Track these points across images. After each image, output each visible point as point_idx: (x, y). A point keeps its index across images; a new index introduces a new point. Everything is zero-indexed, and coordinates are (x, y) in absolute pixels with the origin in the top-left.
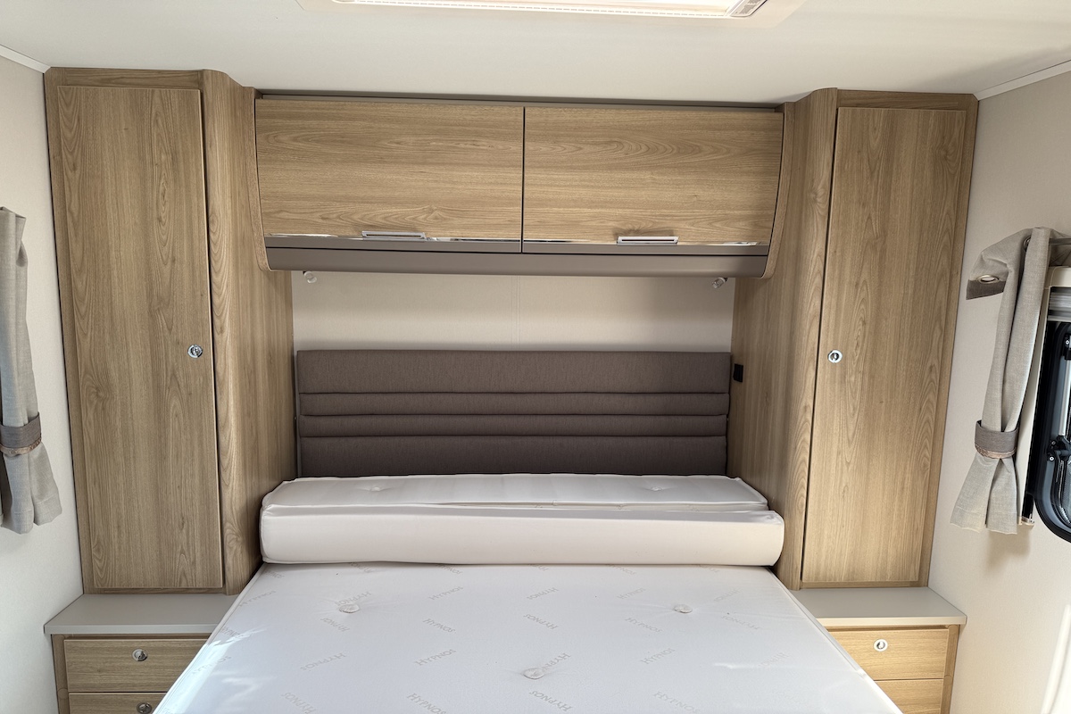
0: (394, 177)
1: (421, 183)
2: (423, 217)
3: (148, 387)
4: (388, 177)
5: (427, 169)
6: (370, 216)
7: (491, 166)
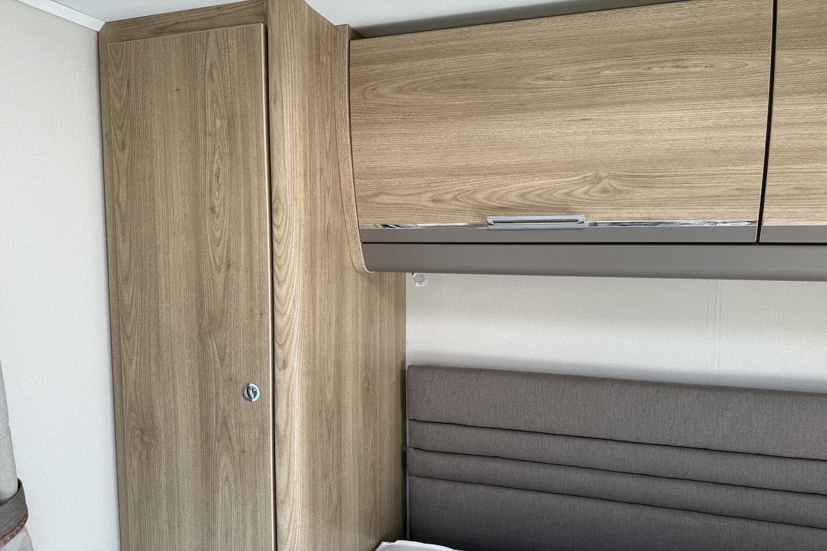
0: (540, 132)
1: (583, 137)
2: (583, 190)
3: (195, 437)
4: (531, 132)
5: (593, 114)
6: (501, 193)
7: (708, 98)
